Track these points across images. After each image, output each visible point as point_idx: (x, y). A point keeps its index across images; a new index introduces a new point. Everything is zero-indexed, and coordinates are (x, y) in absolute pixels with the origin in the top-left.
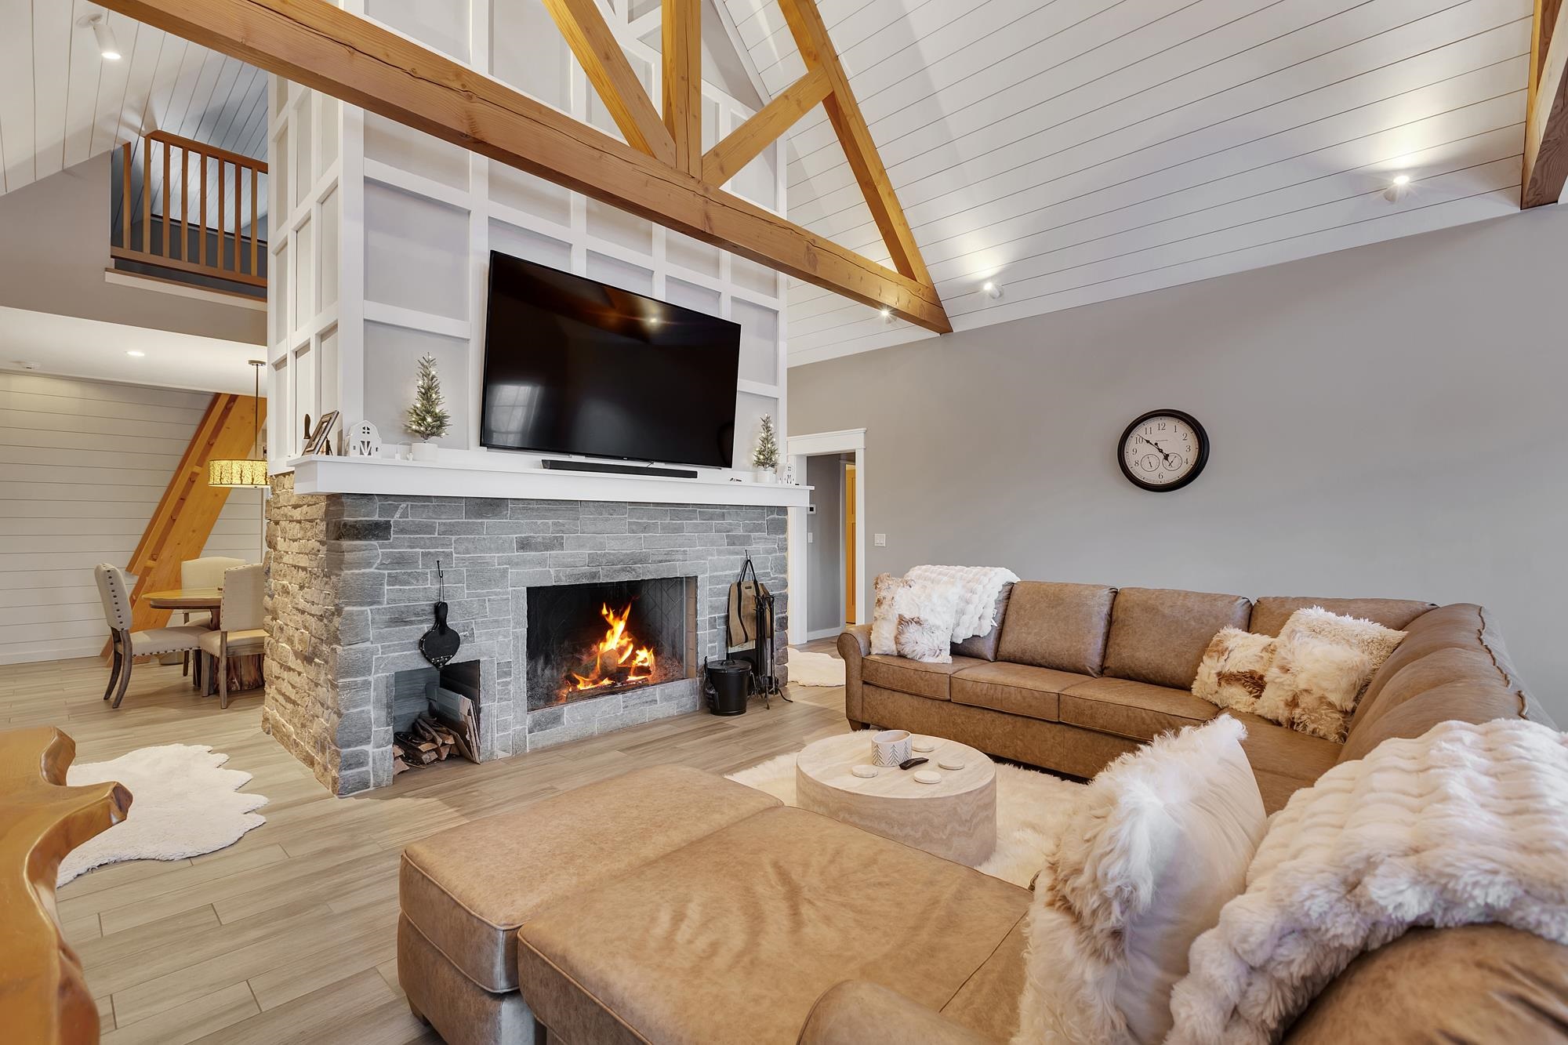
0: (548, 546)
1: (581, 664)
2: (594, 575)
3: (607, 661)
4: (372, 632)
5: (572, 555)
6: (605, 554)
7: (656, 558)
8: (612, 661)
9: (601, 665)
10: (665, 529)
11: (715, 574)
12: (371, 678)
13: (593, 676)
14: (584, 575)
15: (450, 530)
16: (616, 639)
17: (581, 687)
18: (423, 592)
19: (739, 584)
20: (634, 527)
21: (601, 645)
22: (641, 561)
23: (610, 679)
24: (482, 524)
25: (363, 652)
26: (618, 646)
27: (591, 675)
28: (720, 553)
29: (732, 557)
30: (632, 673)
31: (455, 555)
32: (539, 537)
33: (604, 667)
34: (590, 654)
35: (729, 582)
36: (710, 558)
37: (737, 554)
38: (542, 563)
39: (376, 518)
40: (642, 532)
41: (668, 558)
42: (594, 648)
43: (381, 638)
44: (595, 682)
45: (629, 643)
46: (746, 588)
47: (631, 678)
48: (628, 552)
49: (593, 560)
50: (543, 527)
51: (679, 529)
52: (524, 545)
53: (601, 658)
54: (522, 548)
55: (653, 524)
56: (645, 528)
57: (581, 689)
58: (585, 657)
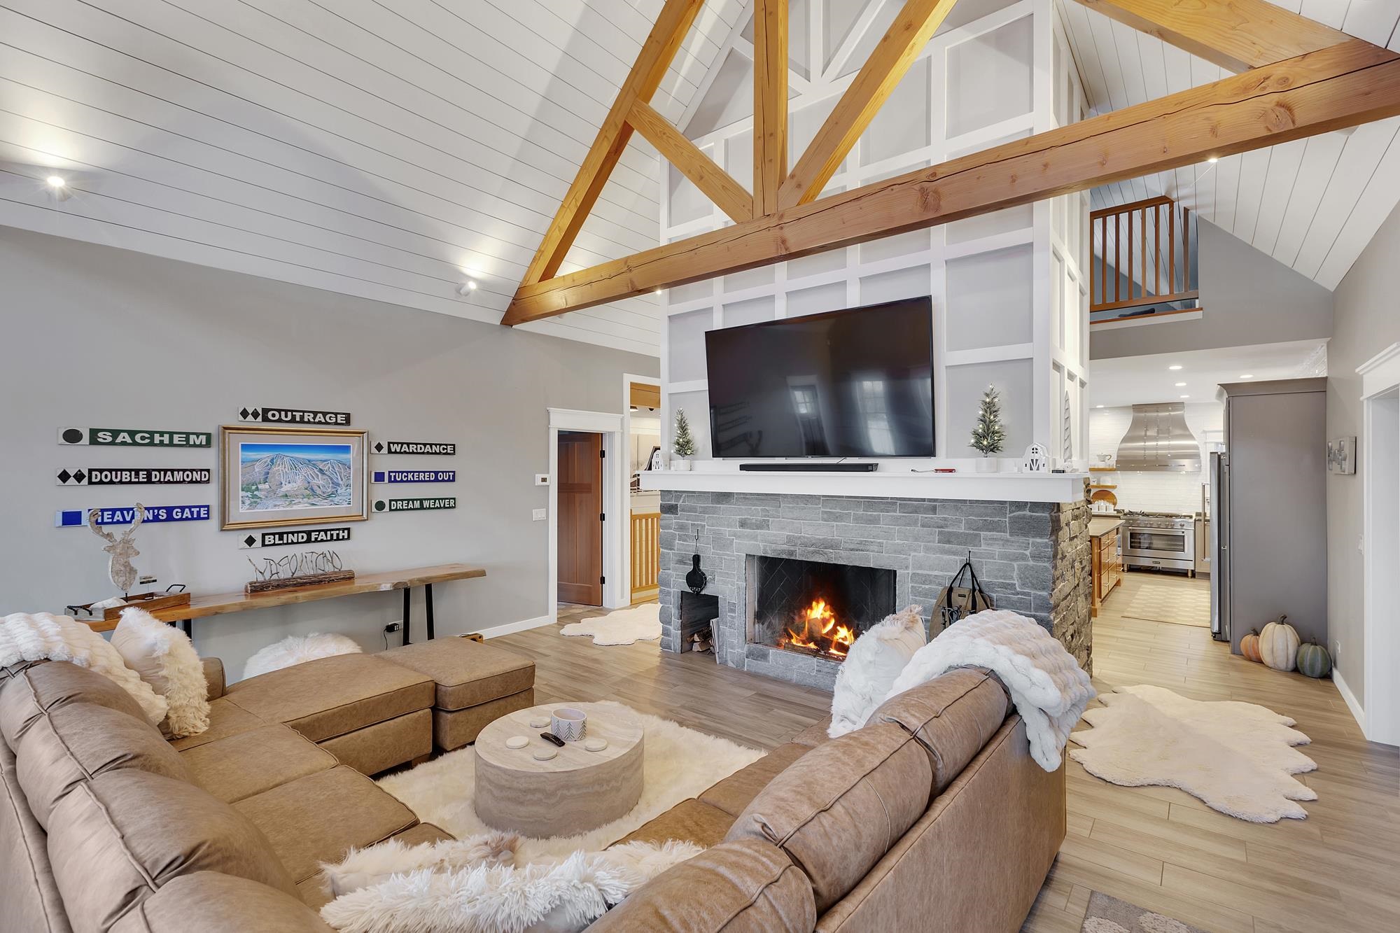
0: (759, 527)
1: (793, 623)
2: (791, 553)
3: (813, 627)
4: (672, 565)
5: (775, 535)
6: (800, 538)
7: (847, 546)
8: (817, 629)
9: (808, 629)
10: (857, 519)
11: (920, 572)
12: (672, 590)
13: (803, 637)
14: (783, 551)
15: (705, 511)
16: (819, 611)
17: (794, 641)
18: (690, 548)
19: (951, 590)
20: (825, 516)
21: (809, 611)
22: (831, 547)
23: (815, 644)
24: (720, 507)
25: (668, 575)
26: (822, 616)
27: (801, 635)
28: (927, 549)
29: (946, 557)
30: (833, 646)
31: (706, 527)
32: (754, 519)
33: (810, 631)
34: (801, 617)
35: (940, 584)
36: (913, 554)
37: (954, 553)
38: (755, 538)
39: (673, 503)
40: (834, 521)
41: (861, 547)
42: (803, 613)
43: (675, 570)
44: (804, 642)
45: (831, 616)
46: (960, 596)
47: (833, 651)
48: (821, 537)
49: (790, 540)
50: (755, 513)
51: (874, 521)
52: (743, 524)
53: (809, 623)
54: (742, 526)
55: (846, 514)
56: (838, 518)
57: (795, 643)
58: (796, 618)
